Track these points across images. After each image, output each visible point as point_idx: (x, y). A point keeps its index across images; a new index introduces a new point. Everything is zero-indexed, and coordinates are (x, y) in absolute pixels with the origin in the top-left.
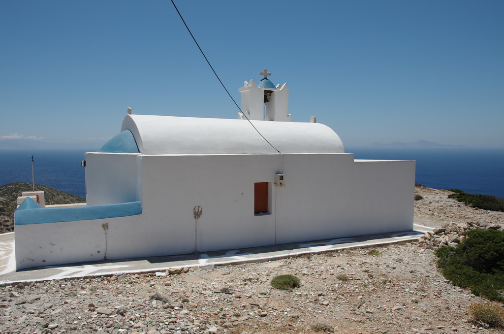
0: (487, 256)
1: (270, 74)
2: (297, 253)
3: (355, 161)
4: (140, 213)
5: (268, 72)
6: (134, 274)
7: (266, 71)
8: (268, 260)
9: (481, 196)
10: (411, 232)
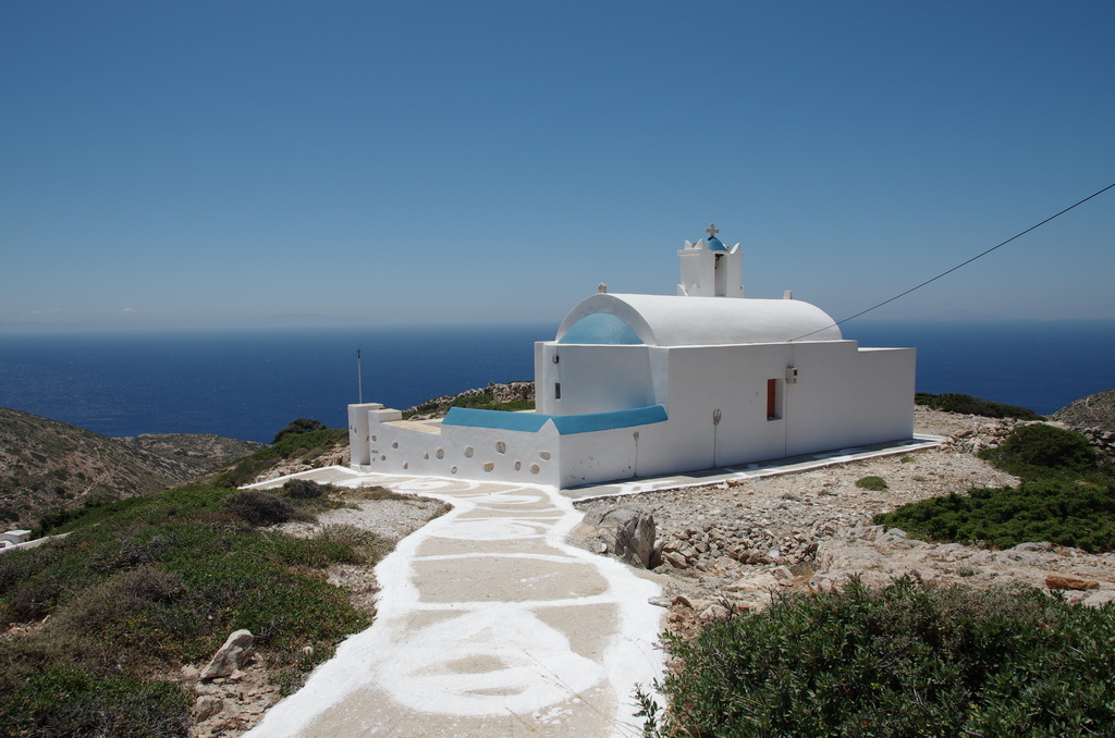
0: (1049, 452)
1: (717, 231)
2: (828, 463)
3: (860, 349)
4: (666, 419)
5: (716, 229)
6: (698, 487)
7: (712, 226)
8: (805, 471)
9: (951, 395)
10: (911, 441)
